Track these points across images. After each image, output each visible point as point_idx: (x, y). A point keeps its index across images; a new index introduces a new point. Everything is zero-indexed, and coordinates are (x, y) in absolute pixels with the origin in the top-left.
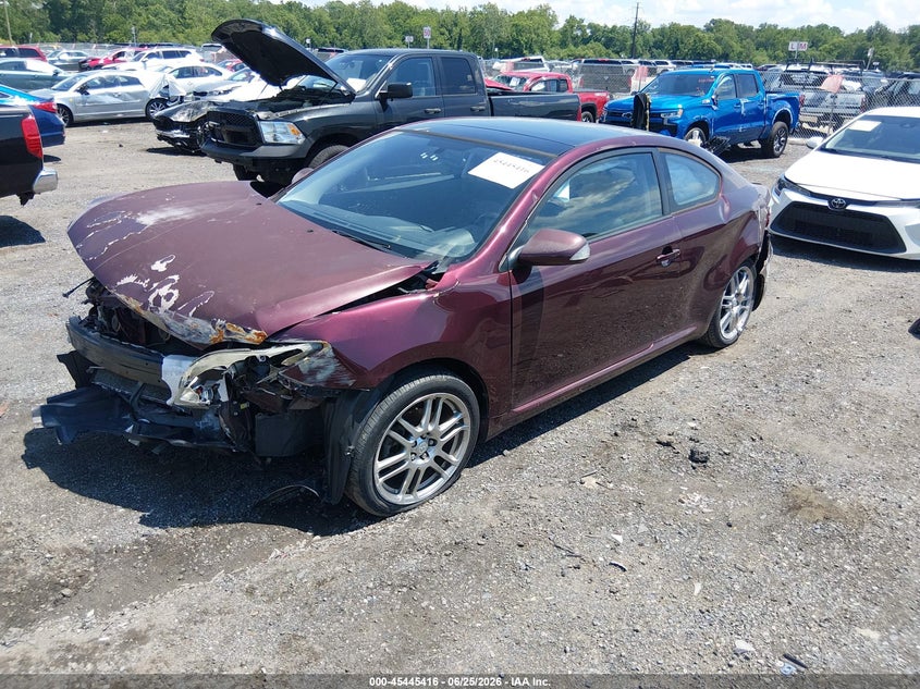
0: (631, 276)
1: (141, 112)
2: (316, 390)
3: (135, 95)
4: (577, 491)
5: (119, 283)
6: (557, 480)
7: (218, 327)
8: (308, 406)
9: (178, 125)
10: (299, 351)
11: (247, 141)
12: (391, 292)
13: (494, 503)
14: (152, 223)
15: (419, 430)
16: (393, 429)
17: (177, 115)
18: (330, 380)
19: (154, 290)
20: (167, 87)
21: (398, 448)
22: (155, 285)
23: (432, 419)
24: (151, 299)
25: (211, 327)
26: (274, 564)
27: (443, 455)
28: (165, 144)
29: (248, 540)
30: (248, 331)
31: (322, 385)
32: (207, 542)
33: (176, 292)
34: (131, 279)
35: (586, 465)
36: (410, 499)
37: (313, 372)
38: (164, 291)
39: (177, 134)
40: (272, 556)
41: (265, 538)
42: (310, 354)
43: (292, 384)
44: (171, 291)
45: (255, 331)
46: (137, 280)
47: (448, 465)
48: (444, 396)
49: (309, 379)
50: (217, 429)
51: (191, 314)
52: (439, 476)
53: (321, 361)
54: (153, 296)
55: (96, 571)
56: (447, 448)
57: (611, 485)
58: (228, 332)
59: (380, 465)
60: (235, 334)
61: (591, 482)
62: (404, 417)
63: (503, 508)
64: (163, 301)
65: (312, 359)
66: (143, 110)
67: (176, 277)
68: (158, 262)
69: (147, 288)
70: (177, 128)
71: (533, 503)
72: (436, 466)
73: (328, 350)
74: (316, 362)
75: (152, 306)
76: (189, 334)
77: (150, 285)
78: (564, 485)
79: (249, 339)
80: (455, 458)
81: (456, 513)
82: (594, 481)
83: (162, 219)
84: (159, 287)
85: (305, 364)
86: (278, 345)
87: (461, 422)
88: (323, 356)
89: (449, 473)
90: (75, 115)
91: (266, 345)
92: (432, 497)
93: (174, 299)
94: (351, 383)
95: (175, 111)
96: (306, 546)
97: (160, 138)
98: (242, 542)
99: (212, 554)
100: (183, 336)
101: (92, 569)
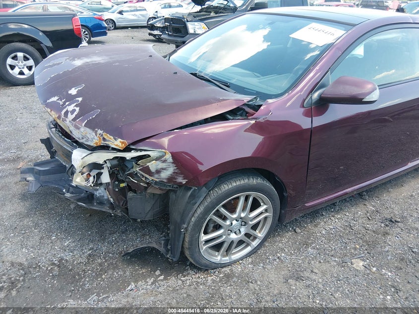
0: (391, 117)
1: (145, 24)
2: (161, 183)
3: (143, 15)
4: (348, 270)
5: (48, 101)
6: (333, 259)
7: (98, 135)
8: (158, 192)
9: (157, 28)
10: (149, 156)
11: (181, 32)
12: (222, 118)
13: (285, 272)
14: (80, 64)
15: (235, 216)
16: (214, 214)
17: (157, 24)
18: (171, 179)
19: (66, 106)
20: (157, 12)
21: (218, 227)
22: (67, 103)
23: (244, 209)
24: (63, 112)
25: (94, 134)
26: (127, 296)
27: (252, 232)
28: (152, 38)
29: (117, 273)
30: (116, 139)
31: (165, 181)
32: (92, 271)
33: (77, 109)
34: (55, 99)
35: (355, 249)
36: (226, 259)
37: (158, 172)
38: (70, 108)
39: (156, 32)
40: (129, 288)
41: (128, 273)
42: (157, 159)
43: (146, 178)
44: (75, 108)
45: (120, 140)
46: (58, 100)
47: (255, 238)
48: (253, 194)
49: (156, 176)
50: (106, 198)
51: (84, 124)
52: (248, 245)
53: (164, 164)
54: (65, 110)
55: (24, 280)
56: (255, 227)
57: (374, 269)
58: (104, 139)
59: (204, 238)
60: (109, 141)
61: (359, 264)
62: (224, 206)
63: (291, 278)
64: (69, 114)
65: (158, 162)
66: (146, 22)
67: (80, 99)
68: (73, 89)
69: (62, 105)
70: (157, 30)
71: (314, 277)
72: (245, 239)
73: (168, 156)
74: (160, 165)
75: (63, 117)
76: (83, 138)
77: (64, 103)
78: (338, 264)
79: (116, 145)
80: (260, 234)
81: (256, 276)
82: (361, 263)
83: (87, 63)
84: (69, 105)
85: (153, 166)
86: (137, 150)
87: (266, 210)
88: (165, 161)
89: (255, 243)
90: (117, 24)
91: (127, 149)
92: (242, 259)
93: (76, 113)
94: (184, 182)
95: (156, 22)
96: (152, 283)
97: (150, 34)
98: (113, 274)
99: (93, 280)
100: (79, 139)
101: (22, 278)
